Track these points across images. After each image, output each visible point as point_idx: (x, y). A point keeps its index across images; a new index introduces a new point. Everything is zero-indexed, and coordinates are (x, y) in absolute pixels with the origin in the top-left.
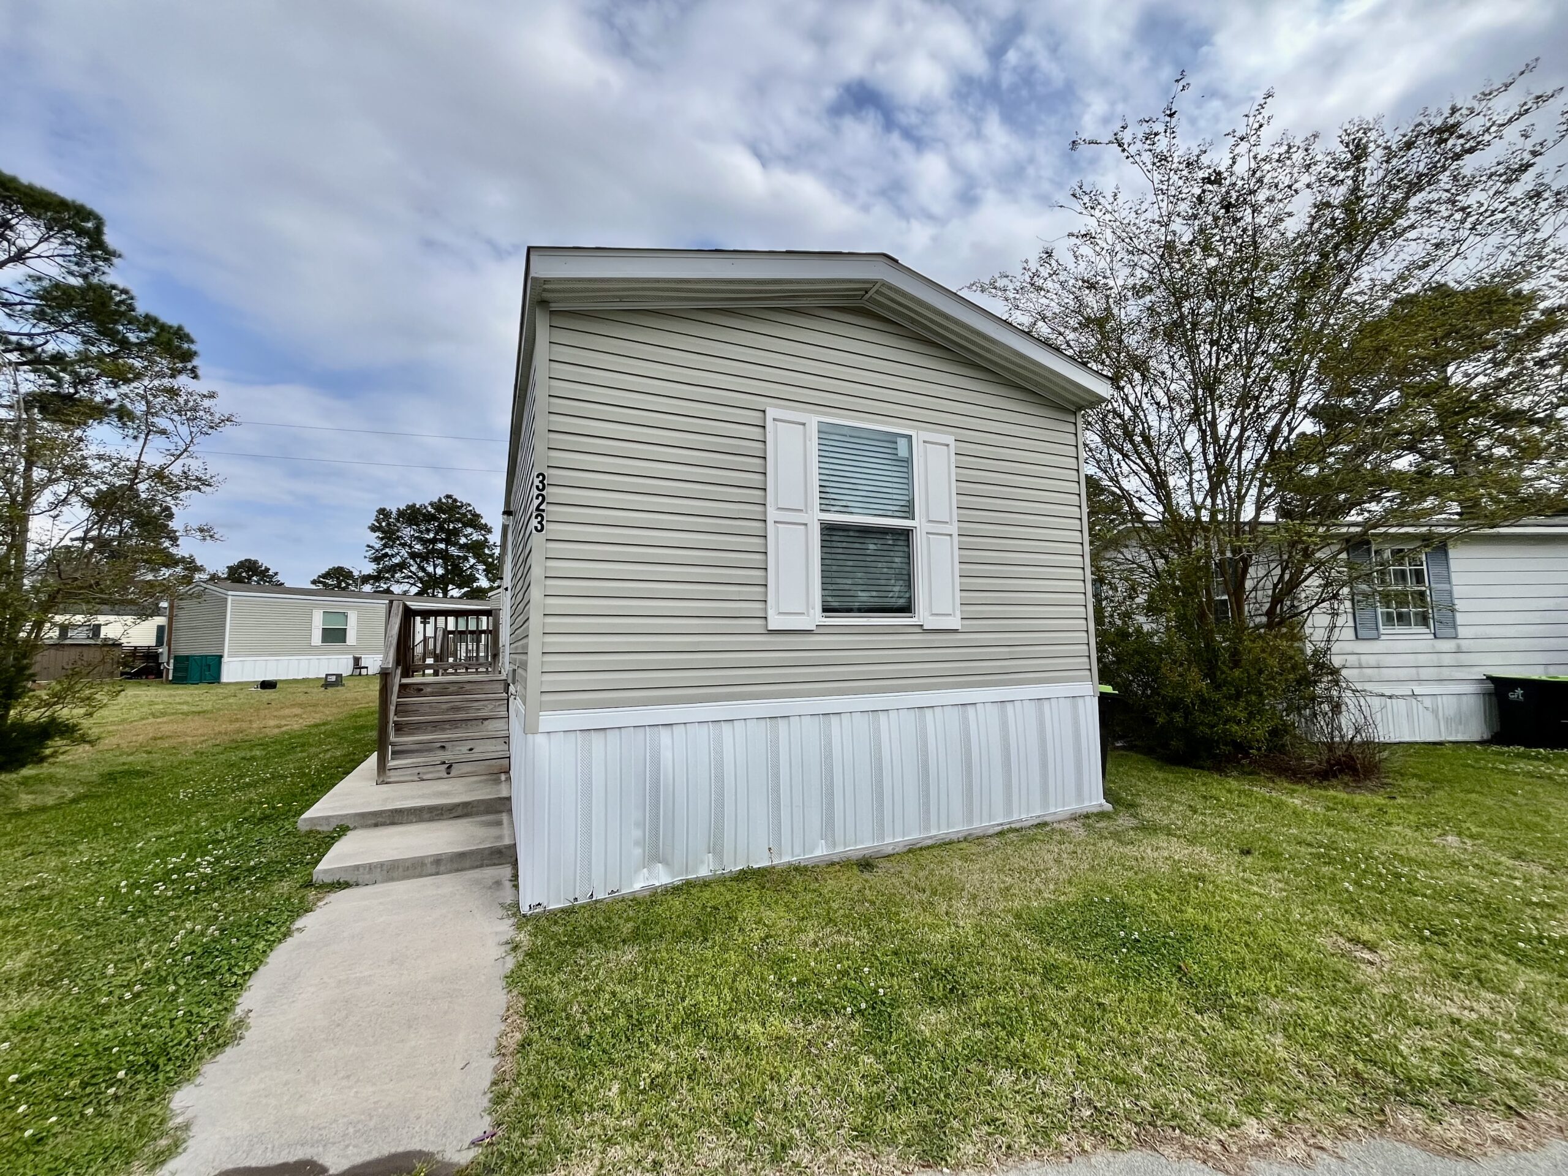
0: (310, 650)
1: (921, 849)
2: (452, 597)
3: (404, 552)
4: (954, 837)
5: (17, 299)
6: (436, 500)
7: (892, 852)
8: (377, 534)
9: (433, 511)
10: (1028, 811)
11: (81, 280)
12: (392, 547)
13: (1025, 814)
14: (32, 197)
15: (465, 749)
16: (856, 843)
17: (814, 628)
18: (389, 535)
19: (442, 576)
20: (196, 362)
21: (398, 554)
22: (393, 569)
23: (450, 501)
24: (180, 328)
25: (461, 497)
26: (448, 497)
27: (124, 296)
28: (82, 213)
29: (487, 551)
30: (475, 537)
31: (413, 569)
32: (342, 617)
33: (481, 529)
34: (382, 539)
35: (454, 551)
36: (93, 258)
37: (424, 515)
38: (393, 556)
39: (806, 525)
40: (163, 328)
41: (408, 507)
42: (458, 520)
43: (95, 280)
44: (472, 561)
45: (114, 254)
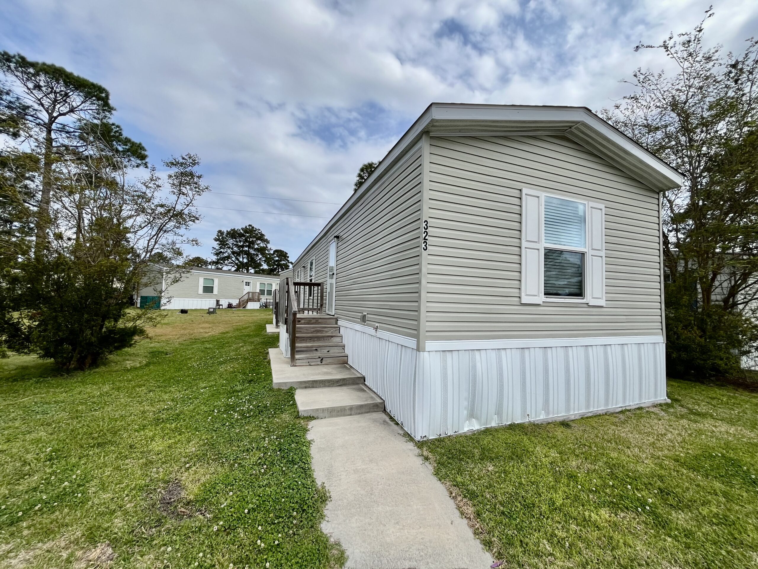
0: (198, 296)
1: (587, 418)
2: (251, 273)
3: (229, 251)
4: (601, 412)
5: (72, 130)
6: (244, 227)
7: (574, 419)
8: (217, 242)
9: (243, 232)
10: (633, 401)
11: (99, 121)
12: (224, 249)
13: (632, 403)
14: (80, 82)
15: (326, 351)
16: (558, 414)
17: (541, 303)
18: (223, 243)
19: (246, 263)
20: (147, 160)
21: (226, 252)
22: (224, 259)
23: (251, 228)
24: (140, 144)
25: (256, 226)
26: (250, 225)
27: (118, 129)
28: (101, 89)
29: (267, 252)
30: (262, 245)
31: (233, 259)
32: (211, 281)
33: (265, 241)
34: (220, 245)
35: (252, 251)
36: (104, 110)
37: (238, 234)
38: (224, 253)
39: (538, 249)
40: (133, 144)
41: (232, 230)
42: (254, 237)
43: (104, 121)
44: (260, 256)
45: (112, 109)
